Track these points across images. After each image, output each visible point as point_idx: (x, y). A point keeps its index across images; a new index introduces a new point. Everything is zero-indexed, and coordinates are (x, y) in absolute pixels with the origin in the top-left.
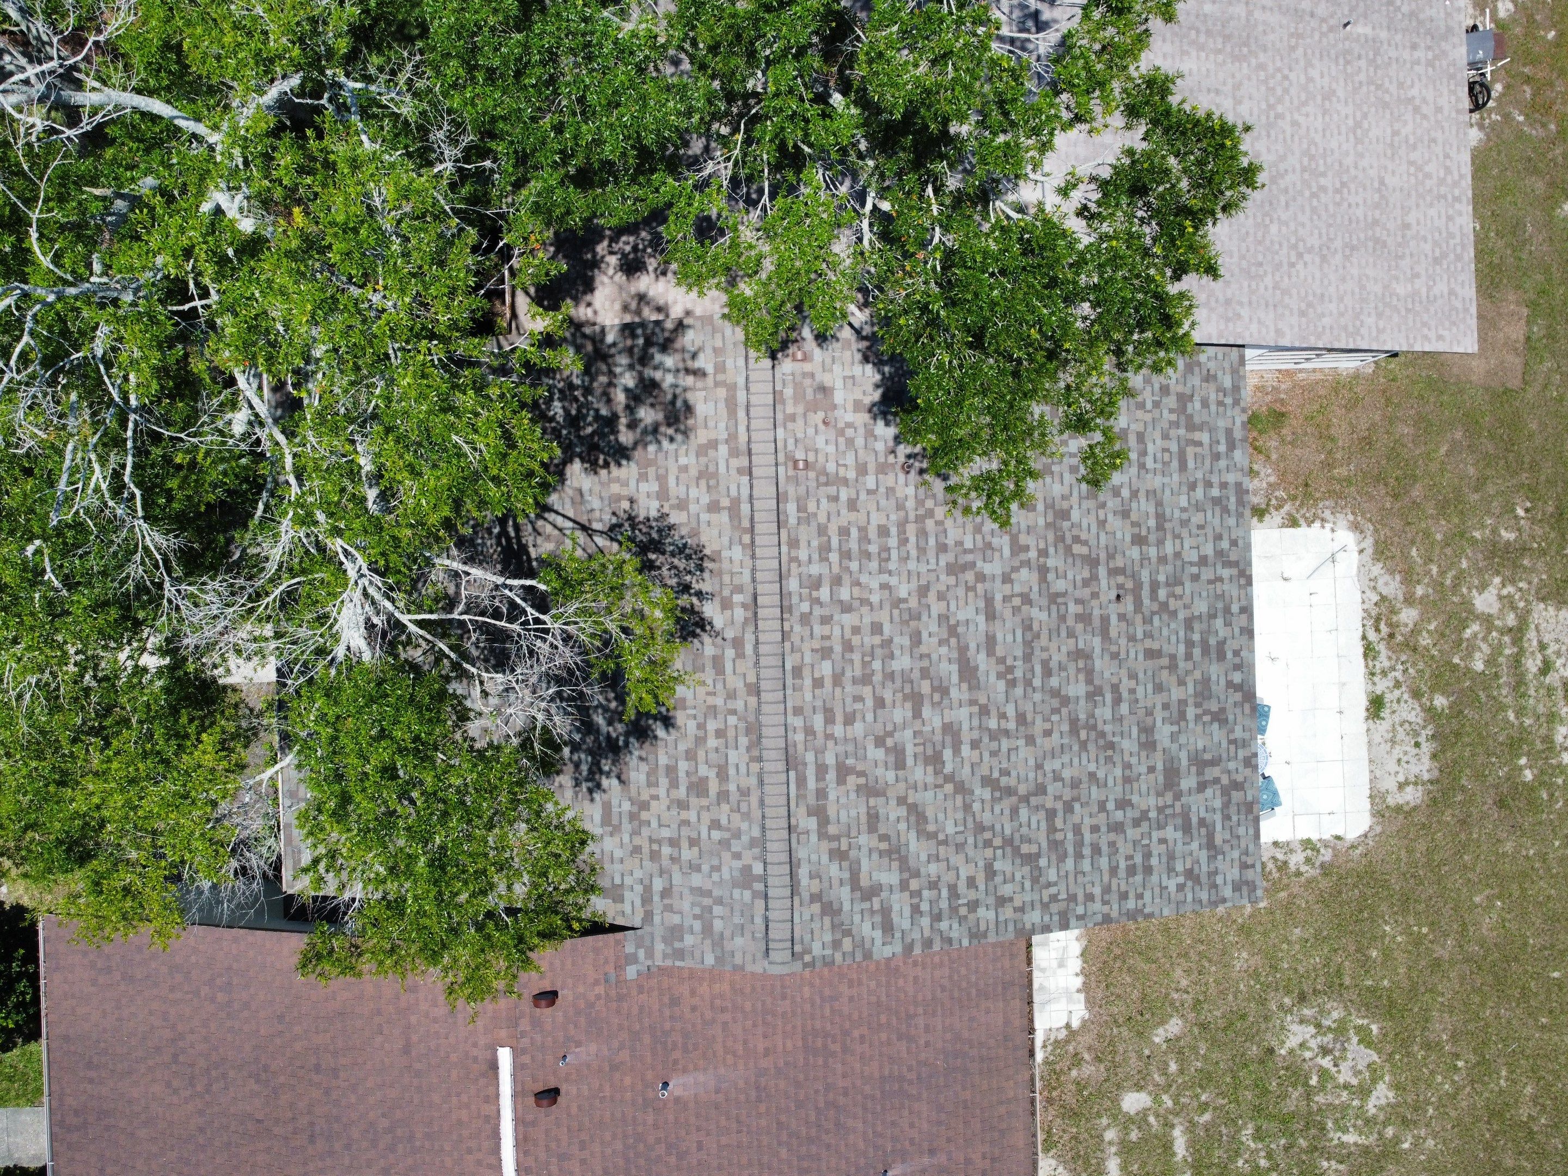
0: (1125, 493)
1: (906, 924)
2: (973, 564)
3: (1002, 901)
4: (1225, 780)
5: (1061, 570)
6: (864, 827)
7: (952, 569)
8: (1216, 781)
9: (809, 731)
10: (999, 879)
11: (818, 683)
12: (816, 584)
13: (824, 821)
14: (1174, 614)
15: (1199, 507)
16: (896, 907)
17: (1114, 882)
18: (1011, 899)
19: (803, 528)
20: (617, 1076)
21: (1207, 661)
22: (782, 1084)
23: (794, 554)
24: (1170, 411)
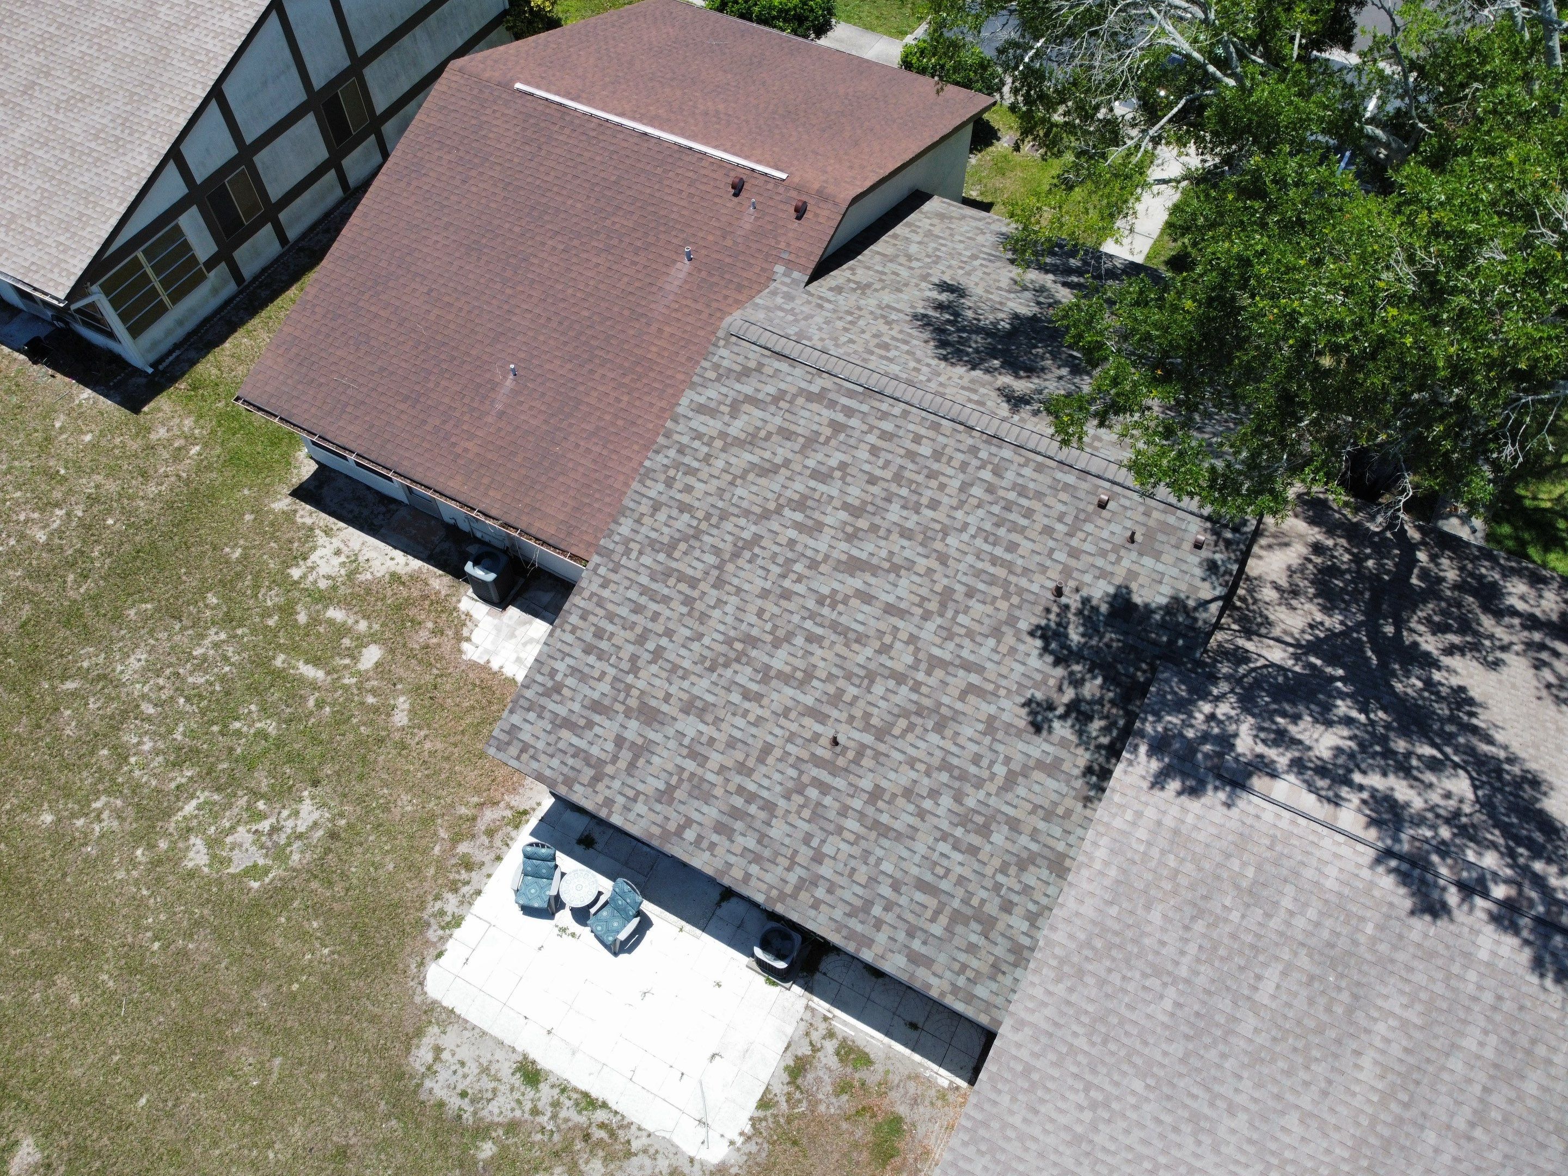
0: (928, 804)
2: (942, 615)
3: (656, 507)
4: (610, 769)
5: (891, 696)
6: (786, 425)
7: (947, 594)
9: (885, 416)
10: (675, 513)
11: (917, 439)
12: (997, 473)
13: (811, 397)
14: (787, 798)
15: (873, 880)
19: (1049, 481)
20: (718, 233)
21: (725, 808)
22: (632, 332)
23: (1032, 465)
24: (983, 901)
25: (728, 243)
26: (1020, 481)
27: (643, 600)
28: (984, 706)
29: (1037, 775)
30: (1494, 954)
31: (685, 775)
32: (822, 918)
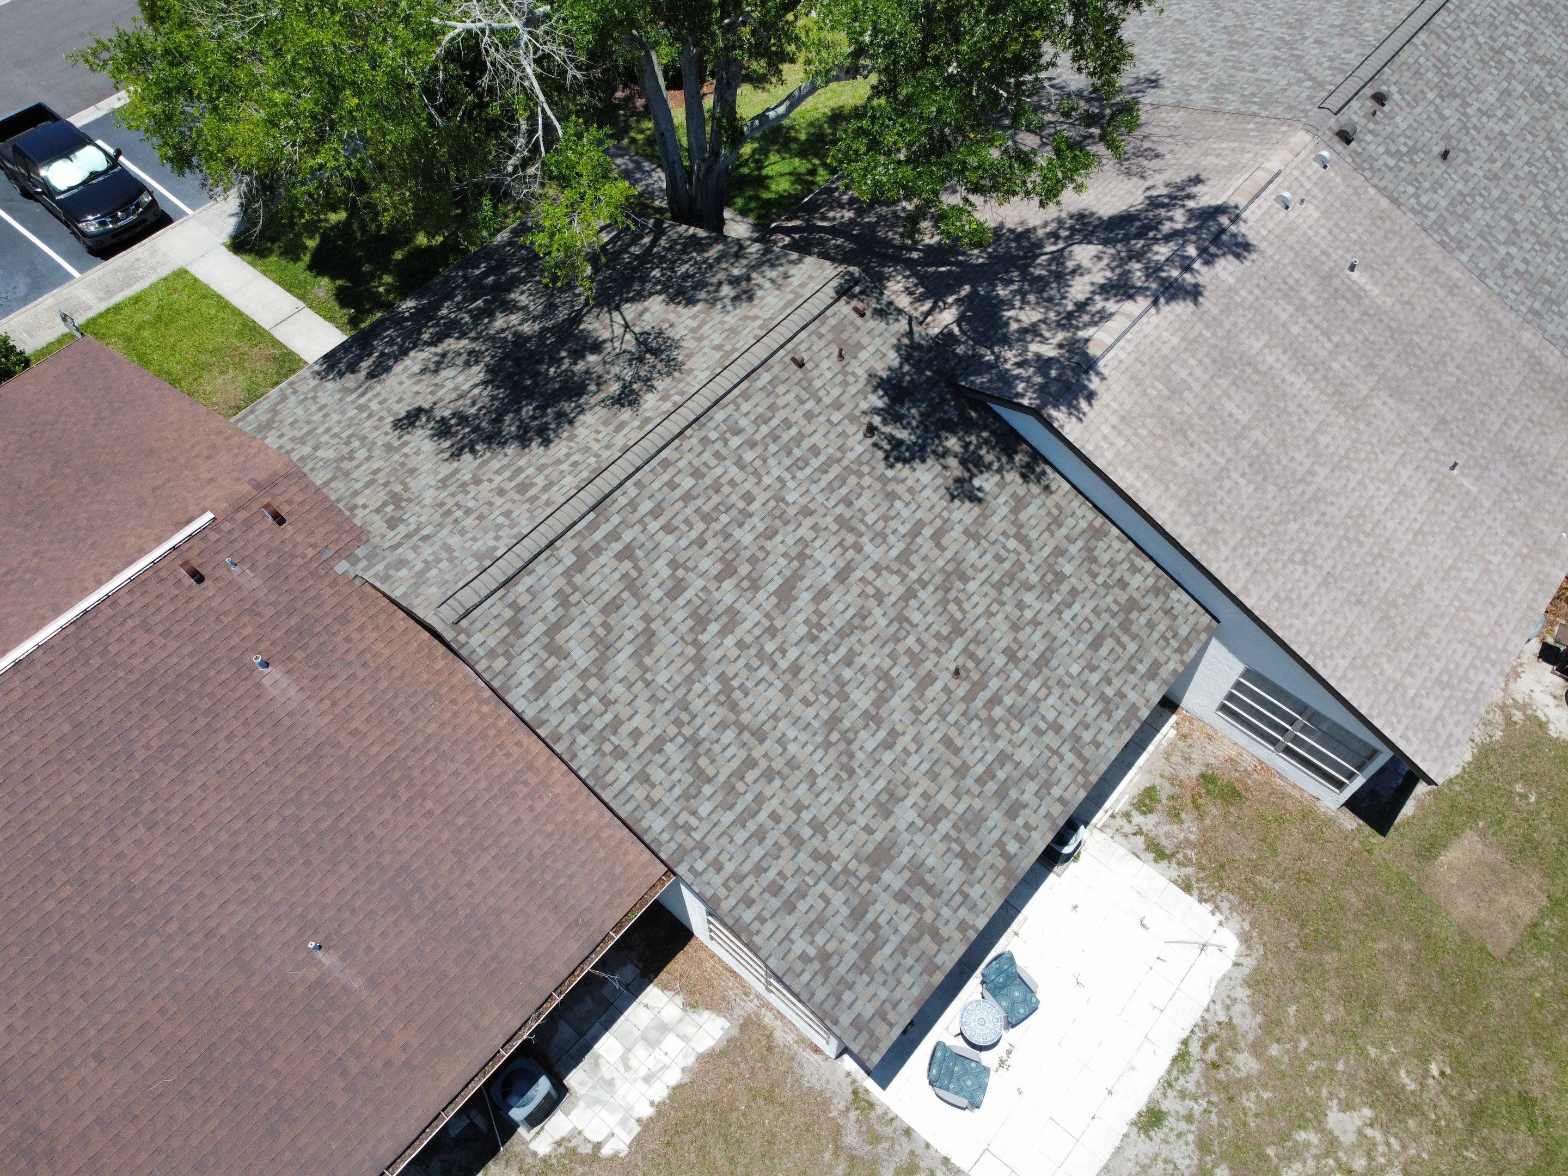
1: (556, 703)
2: (861, 535)
4: (929, 916)
5: (926, 608)
7: (841, 521)
8: (919, 907)
9: (633, 504)
10: (659, 759)
11: (672, 485)
13: (579, 567)
16: (562, 683)
17: (750, 880)
18: (653, 786)
19: (761, 395)
20: (246, 619)
21: (994, 803)
22: (336, 770)
23: (740, 400)
24: (1115, 601)
25: (269, 612)
26: (753, 417)
27: (752, 826)
28: (954, 534)
29: (1023, 516)
30: (1231, 274)
31: (954, 834)
32: (1109, 742)
